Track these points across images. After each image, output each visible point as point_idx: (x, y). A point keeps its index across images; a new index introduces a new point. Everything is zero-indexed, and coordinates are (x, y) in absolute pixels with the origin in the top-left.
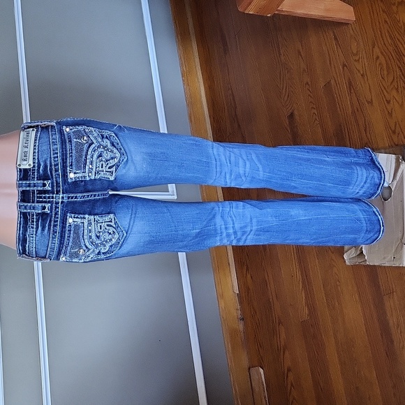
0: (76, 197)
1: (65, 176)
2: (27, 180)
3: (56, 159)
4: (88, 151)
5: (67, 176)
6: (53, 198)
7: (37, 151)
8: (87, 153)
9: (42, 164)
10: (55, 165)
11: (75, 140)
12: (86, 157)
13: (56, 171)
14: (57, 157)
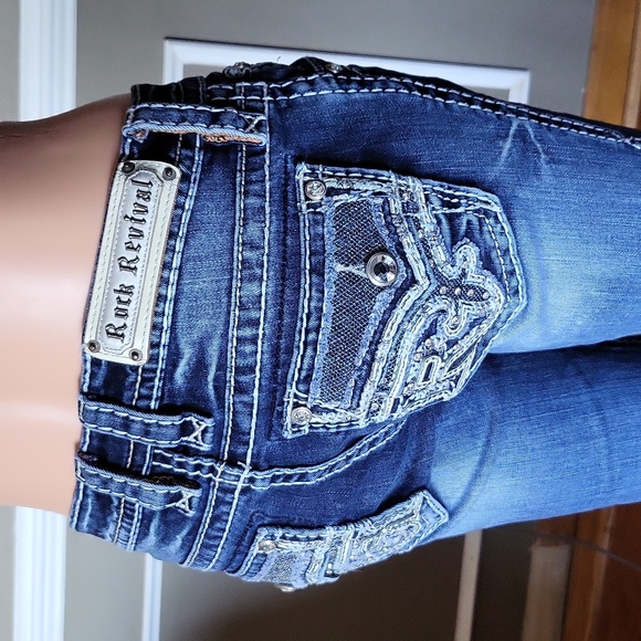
0: (302, 477)
1: (272, 411)
2: (117, 401)
3: (248, 348)
4: (384, 323)
5: (281, 415)
6: (212, 470)
7: (171, 292)
8: (379, 333)
9: (187, 353)
10: (239, 371)
11: (340, 268)
12: (372, 353)
13: (241, 389)
14: (254, 340)
